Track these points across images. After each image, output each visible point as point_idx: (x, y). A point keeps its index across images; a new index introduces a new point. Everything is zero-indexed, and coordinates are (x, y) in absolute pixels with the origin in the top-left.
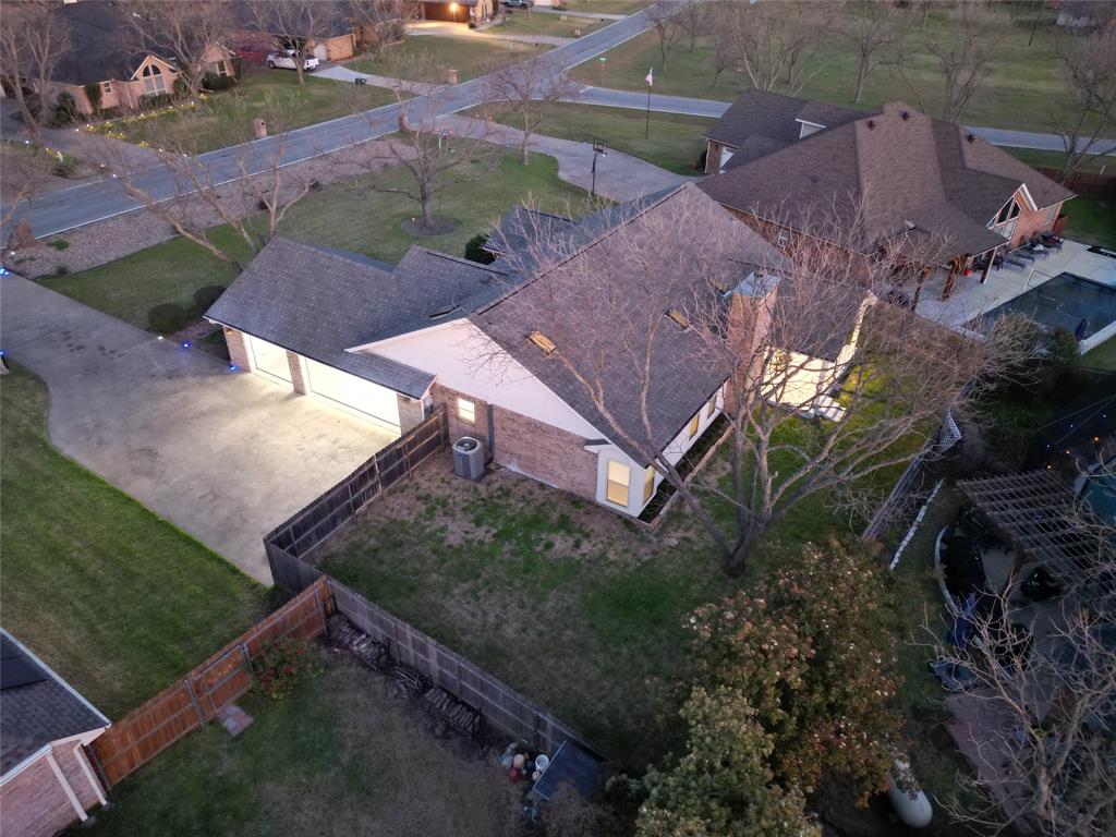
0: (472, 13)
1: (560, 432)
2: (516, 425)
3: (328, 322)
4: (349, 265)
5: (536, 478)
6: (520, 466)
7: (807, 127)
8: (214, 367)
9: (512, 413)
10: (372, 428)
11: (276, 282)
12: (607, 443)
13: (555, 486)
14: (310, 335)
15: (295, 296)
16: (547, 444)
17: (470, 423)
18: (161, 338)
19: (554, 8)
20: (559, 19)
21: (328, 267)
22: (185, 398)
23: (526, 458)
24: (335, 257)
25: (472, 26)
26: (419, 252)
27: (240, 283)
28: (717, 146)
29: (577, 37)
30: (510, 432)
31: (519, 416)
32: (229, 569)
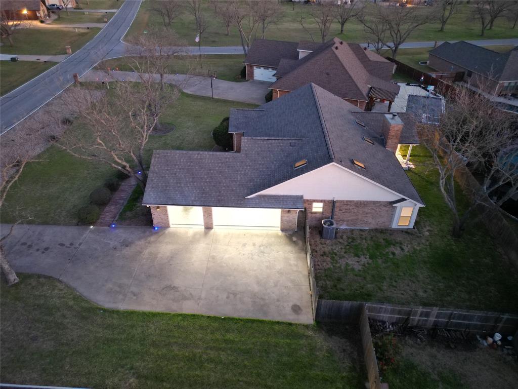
0: (38, 15)
1: (374, 203)
2: (349, 206)
3: (224, 187)
4: (213, 155)
5: (356, 228)
6: (347, 225)
7: (302, 54)
8: (144, 232)
9: (347, 201)
10: (265, 232)
11: (175, 174)
12: (406, 200)
13: (367, 228)
14: (219, 196)
15: (193, 178)
16: (366, 210)
17: (320, 213)
18: (92, 227)
19: (75, 9)
20: (84, 14)
21: (201, 159)
22: (150, 253)
23: (351, 220)
24: (201, 153)
25: (42, 22)
26: (247, 139)
27: (152, 180)
28: (251, 66)
29: (106, 22)
30: (344, 211)
31: (350, 201)
32: (286, 324)
